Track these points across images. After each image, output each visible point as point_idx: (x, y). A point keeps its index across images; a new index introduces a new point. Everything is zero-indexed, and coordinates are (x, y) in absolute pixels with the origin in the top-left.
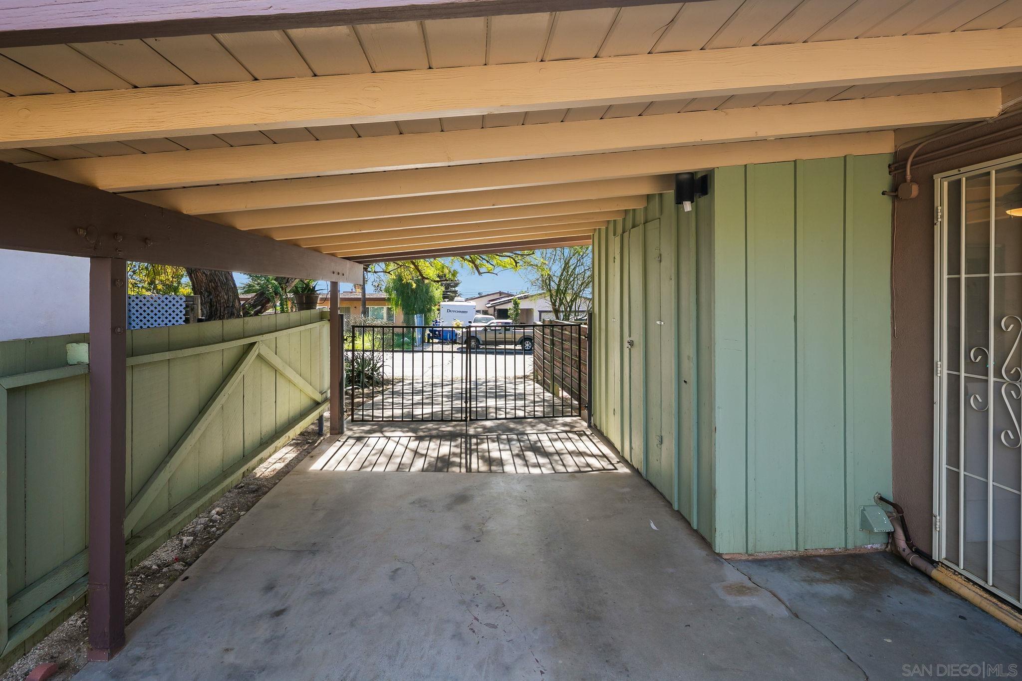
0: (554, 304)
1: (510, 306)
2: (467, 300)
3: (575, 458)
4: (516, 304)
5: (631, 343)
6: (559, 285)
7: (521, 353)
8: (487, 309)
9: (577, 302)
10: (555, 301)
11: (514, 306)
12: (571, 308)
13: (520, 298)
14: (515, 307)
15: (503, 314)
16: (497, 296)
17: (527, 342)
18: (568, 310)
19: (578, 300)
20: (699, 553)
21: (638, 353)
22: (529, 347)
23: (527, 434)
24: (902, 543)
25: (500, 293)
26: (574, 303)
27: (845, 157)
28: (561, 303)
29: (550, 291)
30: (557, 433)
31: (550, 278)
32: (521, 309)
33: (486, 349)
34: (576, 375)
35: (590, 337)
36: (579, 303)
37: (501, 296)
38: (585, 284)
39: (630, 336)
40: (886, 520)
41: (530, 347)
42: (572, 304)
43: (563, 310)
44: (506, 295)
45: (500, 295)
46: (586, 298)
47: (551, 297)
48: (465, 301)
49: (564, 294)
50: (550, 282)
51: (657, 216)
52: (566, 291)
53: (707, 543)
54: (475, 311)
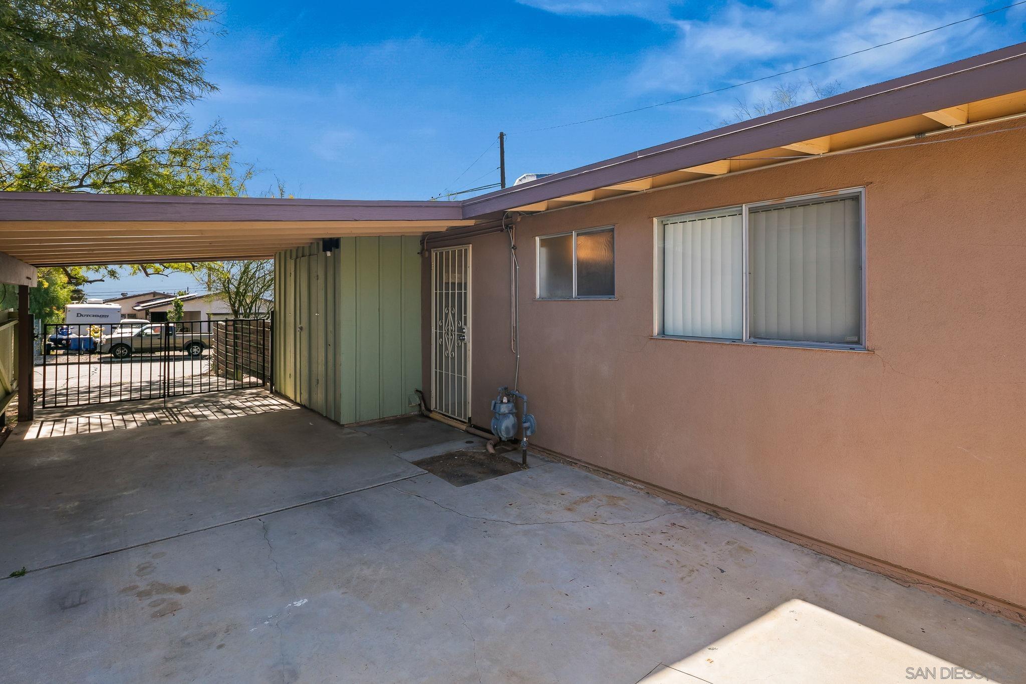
0: (233, 305)
1: (170, 309)
2: (106, 302)
3: (261, 408)
4: (178, 306)
5: (301, 328)
6: (238, 288)
7: (188, 359)
8: (136, 312)
9: (257, 303)
10: (235, 303)
11: (175, 308)
12: (250, 309)
13: (183, 300)
14: (176, 310)
15: (158, 317)
16: (151, 297)
17: (195, 347)
18: (248, 311)
19: (258, 302)
20: (332, 427)
21: (305, 335)
22: (197, 352)
23: (221, 402)
24: (423, 408)
25: (155, 294)
26: (254, 305)
27: (401, 236)
28: (241, 304)
29: (229, 293)
30: (246, 399)
31: (229, 281)
32: (183, 312)
33: (142, 357)
34: (260, 359)
35: (272, 328)
36: (259, 304)
37: (156, 297)
38: (266, 287)
39: (300, 324)
40: (418, 399)
41: (199, 352)
42: (252, 306)
43: (243, 312)
44: (162, 296)
45: (154, 296)
46: (266, 300)
47: (230, 299)
48: (104, 303)
49: (244, 296)
50: (229, 284)
51: (316, 253)
52: (245, 293)
53: (337, 423)
54: (120, 315)
